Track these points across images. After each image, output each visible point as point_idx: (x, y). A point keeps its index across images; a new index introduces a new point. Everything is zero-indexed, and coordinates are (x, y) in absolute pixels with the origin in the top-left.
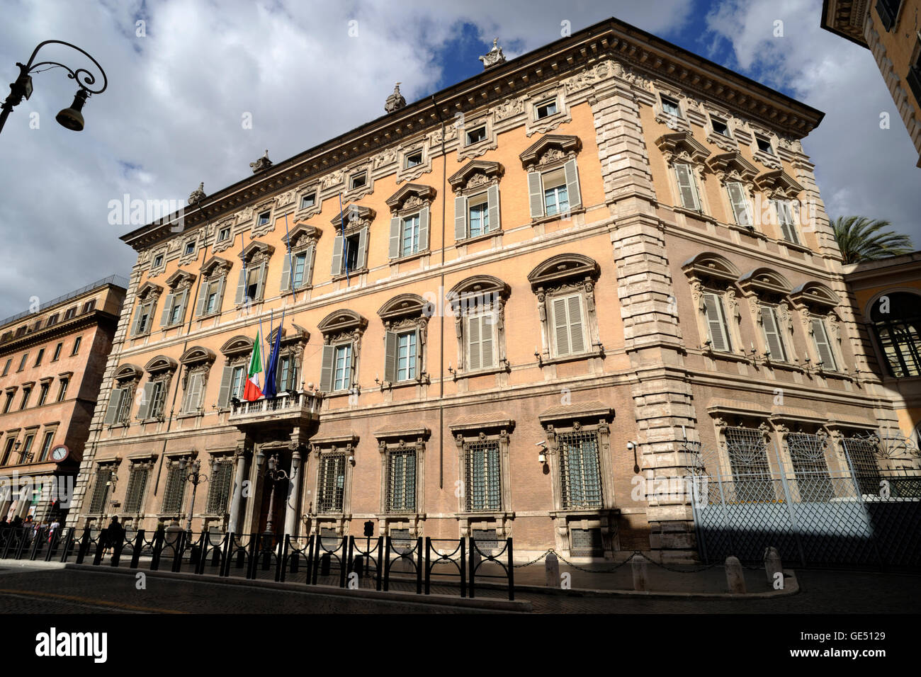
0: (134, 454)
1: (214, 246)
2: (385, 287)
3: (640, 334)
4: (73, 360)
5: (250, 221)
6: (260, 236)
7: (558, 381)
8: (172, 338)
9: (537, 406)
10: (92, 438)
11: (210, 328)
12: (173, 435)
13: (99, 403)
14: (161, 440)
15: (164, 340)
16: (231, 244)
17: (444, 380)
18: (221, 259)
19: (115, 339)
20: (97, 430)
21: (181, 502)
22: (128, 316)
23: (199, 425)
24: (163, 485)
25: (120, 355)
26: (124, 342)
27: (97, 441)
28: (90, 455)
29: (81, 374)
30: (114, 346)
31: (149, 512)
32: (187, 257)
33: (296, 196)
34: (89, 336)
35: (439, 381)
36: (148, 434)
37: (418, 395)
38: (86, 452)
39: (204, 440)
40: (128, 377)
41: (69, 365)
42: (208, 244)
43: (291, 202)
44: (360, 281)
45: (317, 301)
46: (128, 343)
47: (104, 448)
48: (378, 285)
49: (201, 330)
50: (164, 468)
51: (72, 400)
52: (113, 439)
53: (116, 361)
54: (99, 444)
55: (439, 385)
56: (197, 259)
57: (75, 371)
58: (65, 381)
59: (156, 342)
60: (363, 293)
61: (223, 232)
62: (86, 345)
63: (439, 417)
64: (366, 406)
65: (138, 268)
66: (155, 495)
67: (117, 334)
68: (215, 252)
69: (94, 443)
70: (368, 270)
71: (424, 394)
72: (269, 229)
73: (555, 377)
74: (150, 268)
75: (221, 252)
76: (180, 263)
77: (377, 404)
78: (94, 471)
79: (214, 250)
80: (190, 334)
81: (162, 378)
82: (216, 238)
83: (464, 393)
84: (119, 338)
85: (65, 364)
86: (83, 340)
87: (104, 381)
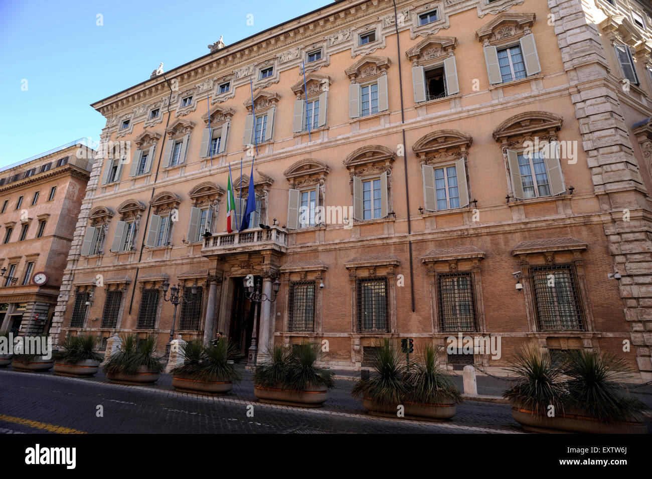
0: (108, 280)
1: (177, 111)
2: (347, 142)
3: (611, 180)
4: (49, 205)
5: (211, 90)
6: (221, 102)
7: (527, 220)
8: (141, 186)
9: (507, 242)
10: (69, 266)
11: (176, 177)
12: (145, 265)
13: (75, 238)
14: (132, 268)
15: (132, 188)
16: (193, 109)
17: (411, 219)
18: (185, 121)
19: (88, 187)
20: (74, 260)
21: (154, 321)
22: (99, 169)
23: (168, 257)
24: (136, 306)
25: (93, 199)
26: (96, 190)
27: (74, 269)
28: (69, 281)
29: (57, 215)
30: (87, 193)
31: (125, 328)
32: (152, 121)
33: (254, 70)
34: (63, 186)
35: (406, 220)
36: (121, 264)
37: (386, 232)
38: (66, 278)
39: (173, 269)
40: (100, 217)
41: (46, 208)
42: (172, 110)
43: (249, 74)
44: (321, 137)
45: (280, 154)
46: (99, 190)
47: (81, 275)
48: (340, 140)
49: (168, 179)
50: (137, 292)
51: (50, 236)
52: (89, 267)
53: (90, 205)
54: (76, 272)
55: (407, 224)
56: (161, 122)
57: (51, 213)
58: (43, 222)
59: (126, 189)
60: (325, 146)
61: (185, 100)
62: (60, 193)
63: (408, 250)
64: (333, 241)
65: (107, 130)
66: (130, 314)
67: (89, 183)
68: (178, 116)
69: (72, 271)
70: (329, 128)
71: (392, 231)
72: (229, 96)
73: (523, 217)
74: (117, 130)
75: (183, 116)
76: (145, 126)
77: (343, 240)
78: (72, 293)
79: (176, 115)
80: (157, 182)
81: (132, 219)
82: (179, 104)
83: (432, 230)
84: (91, 186)
85: (42, 208)
86: (58, 189)
87: (79, 220)
